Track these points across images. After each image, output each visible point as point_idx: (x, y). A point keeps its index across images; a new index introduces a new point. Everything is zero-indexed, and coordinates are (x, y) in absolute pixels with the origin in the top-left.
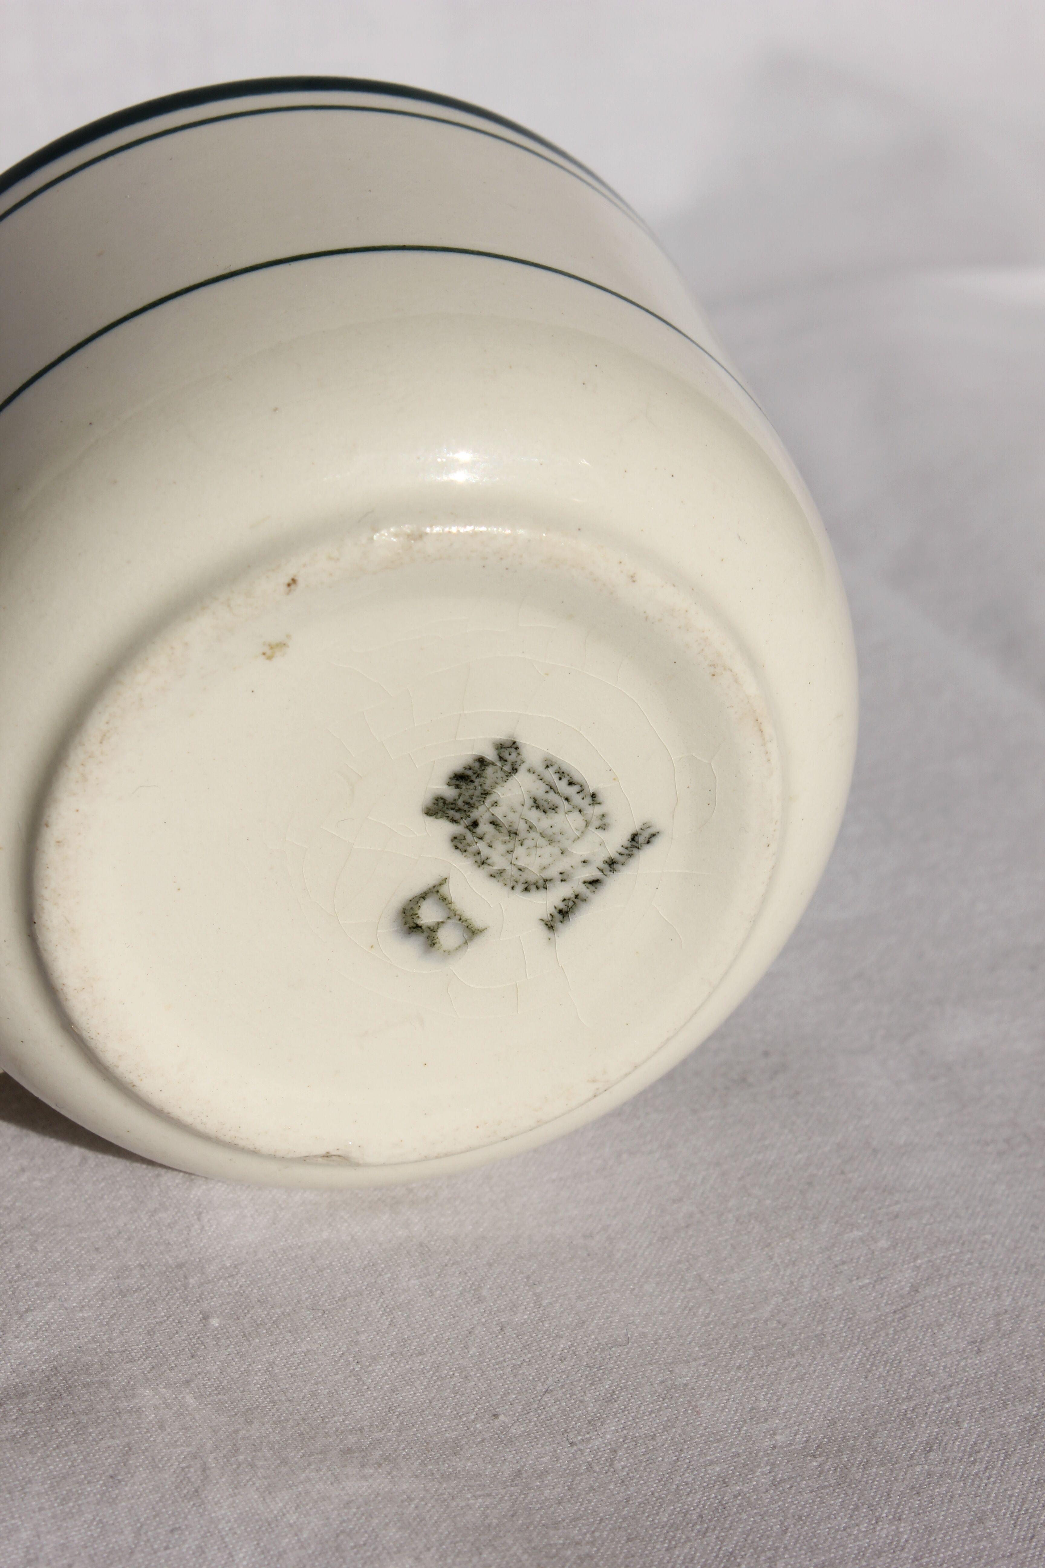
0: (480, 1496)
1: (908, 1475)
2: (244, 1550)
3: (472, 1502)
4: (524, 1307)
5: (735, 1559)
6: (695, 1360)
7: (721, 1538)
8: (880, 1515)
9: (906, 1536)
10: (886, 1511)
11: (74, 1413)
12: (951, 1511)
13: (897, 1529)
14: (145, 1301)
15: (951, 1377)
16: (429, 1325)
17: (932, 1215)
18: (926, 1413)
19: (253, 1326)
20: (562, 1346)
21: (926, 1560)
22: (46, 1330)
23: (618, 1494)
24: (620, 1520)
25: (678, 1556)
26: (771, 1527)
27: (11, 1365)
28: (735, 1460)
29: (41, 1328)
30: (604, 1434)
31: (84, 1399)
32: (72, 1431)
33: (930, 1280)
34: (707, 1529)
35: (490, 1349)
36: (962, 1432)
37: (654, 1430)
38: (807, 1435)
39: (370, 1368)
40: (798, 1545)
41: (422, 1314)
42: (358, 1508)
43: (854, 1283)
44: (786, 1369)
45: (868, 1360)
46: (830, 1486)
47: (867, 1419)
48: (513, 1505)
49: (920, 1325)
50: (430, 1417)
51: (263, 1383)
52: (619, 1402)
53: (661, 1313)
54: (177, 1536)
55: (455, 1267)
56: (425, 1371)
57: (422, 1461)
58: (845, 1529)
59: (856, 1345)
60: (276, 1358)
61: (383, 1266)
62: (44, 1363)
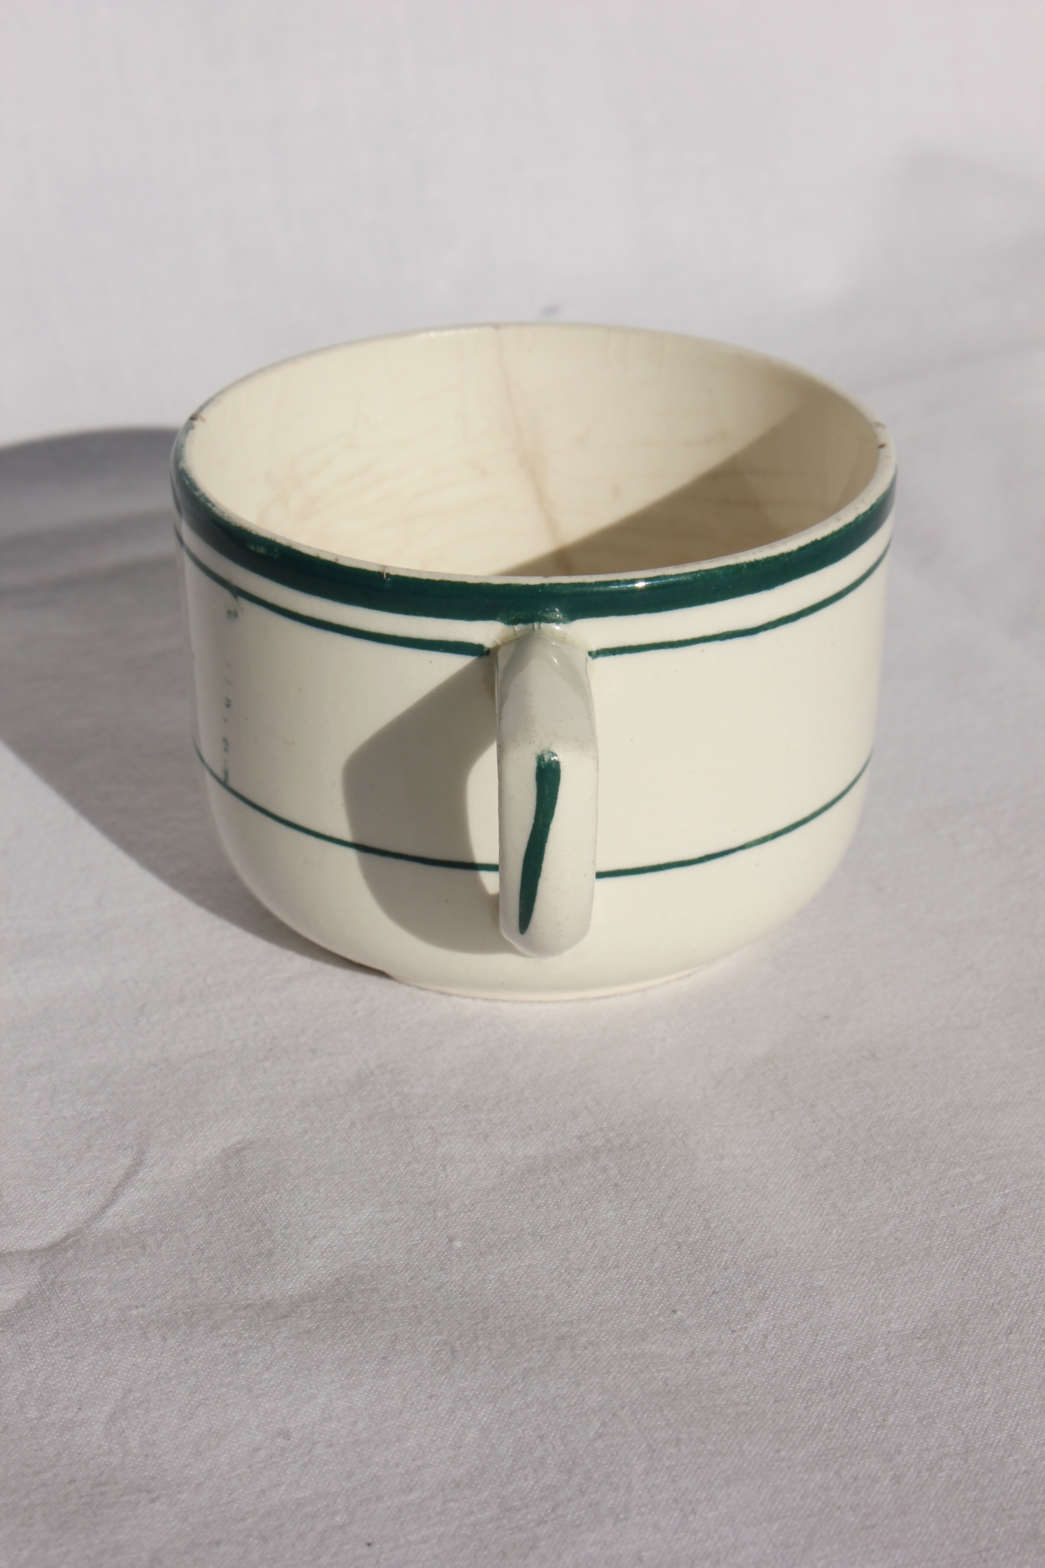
0: (662, 1370)
1: (992, 1351)
2: (484, 1410)
3: (656, 1374)
4: (696, 1230)
5: (857, 1414)
6: (829, 1268)
7: (846, 1399)
8: (969, 1381)
9: (988, 1396)
10: (974, 1378)
11: (353, 1312)
12: (1025, 1377)
13: (982, 1390)
14: (404, 1228)
15: (1030, 1277)
16: (623, 1246)
17: (1019, 1157)
18: (1009, 1305)
19: (487, 1247)
20: (726, 1258)
21: (1003, 1413)
22: (329, 1252)
23: (768, 1368)
24: (770, 1387)
25: (813, 1413)
26: (885, 1390)
27: (304, 1278)
28: (859, 1342)
29: (325, 1250)
30: (758, 1323)
31: (360, 1301)
32: (353, 1325)
33: (1016, 1204)
34: (836, 1393)
35: (670, 1262)
36: (1037, 1319)
37: (796, 1320)
38: (915, 1324)
39: (578, 1278)
40: (905, 1404)
41: (618, 1238)
42: (570, 1379)
43: (956, 1207)
44: (900, 1275)
45: (965, 1266)
46: (931, 1360)
47: (963, 1311)
48: (688, 1377)
49: (1007, 1238)
50: (624, 1313)
51: (496, 1289)
52: (769, 1299)
53: (804, 1233)
54: (434, 1401)
55: (643, 1201)
56: (620, 1280)
57: (618, 1345)
58: (942, 1391)
59: (956, 1254)
60: (506, 1270)
61: (587, 1203)
62: (329, 1276)
